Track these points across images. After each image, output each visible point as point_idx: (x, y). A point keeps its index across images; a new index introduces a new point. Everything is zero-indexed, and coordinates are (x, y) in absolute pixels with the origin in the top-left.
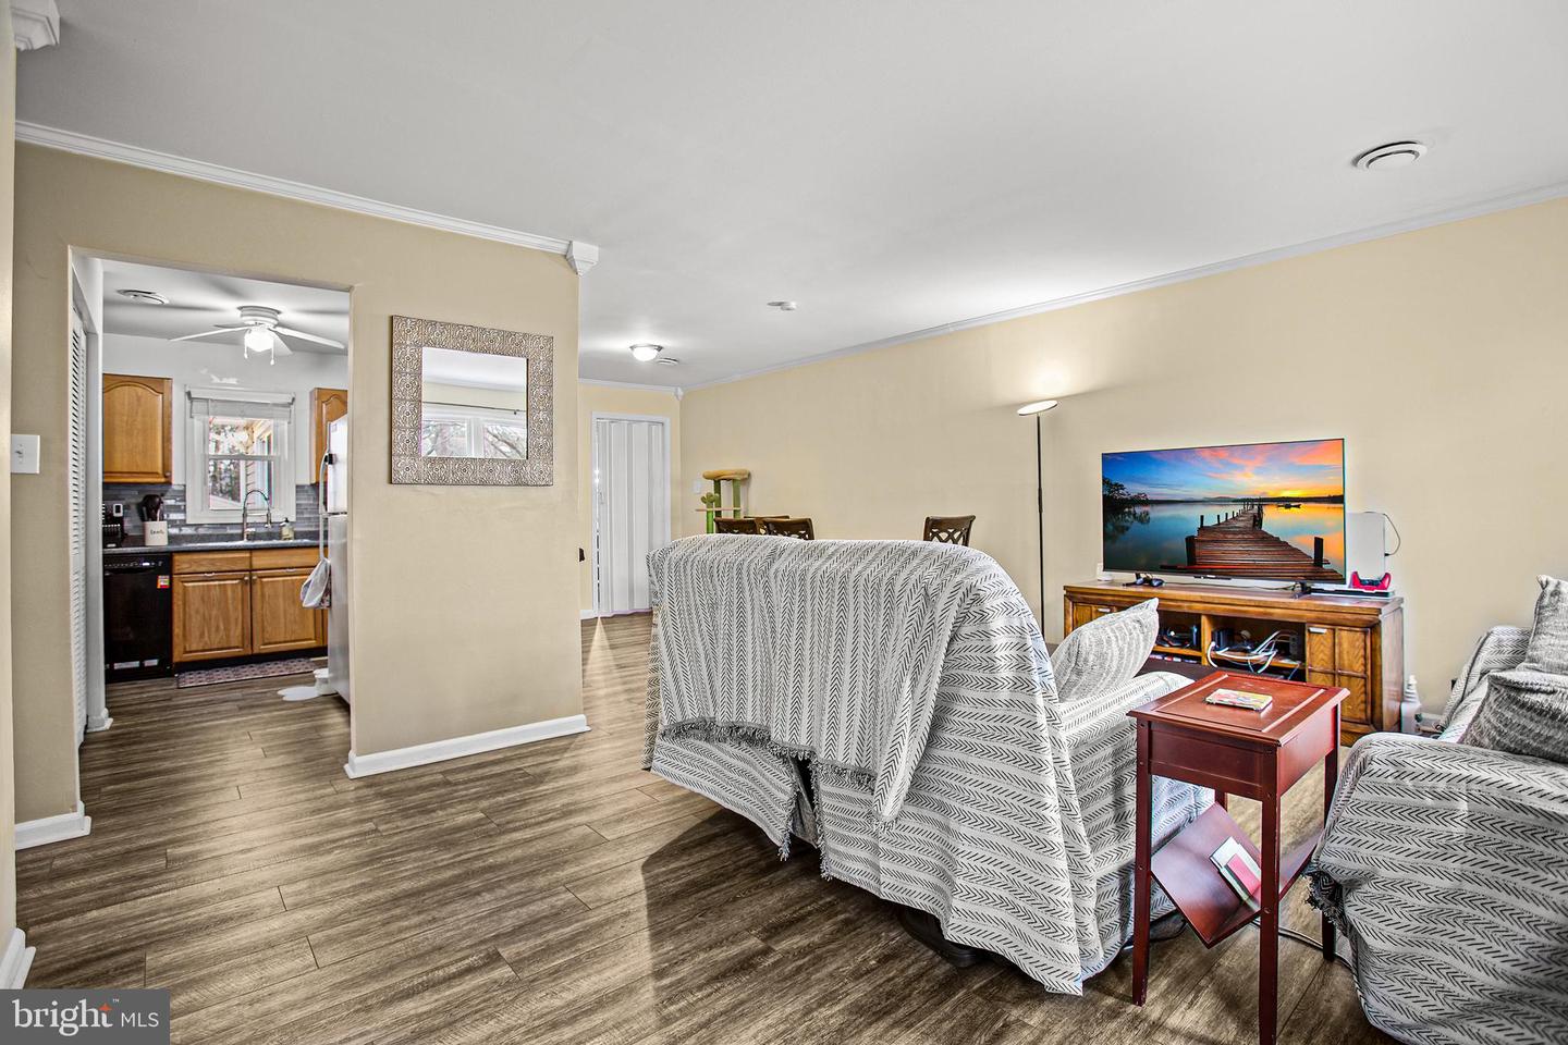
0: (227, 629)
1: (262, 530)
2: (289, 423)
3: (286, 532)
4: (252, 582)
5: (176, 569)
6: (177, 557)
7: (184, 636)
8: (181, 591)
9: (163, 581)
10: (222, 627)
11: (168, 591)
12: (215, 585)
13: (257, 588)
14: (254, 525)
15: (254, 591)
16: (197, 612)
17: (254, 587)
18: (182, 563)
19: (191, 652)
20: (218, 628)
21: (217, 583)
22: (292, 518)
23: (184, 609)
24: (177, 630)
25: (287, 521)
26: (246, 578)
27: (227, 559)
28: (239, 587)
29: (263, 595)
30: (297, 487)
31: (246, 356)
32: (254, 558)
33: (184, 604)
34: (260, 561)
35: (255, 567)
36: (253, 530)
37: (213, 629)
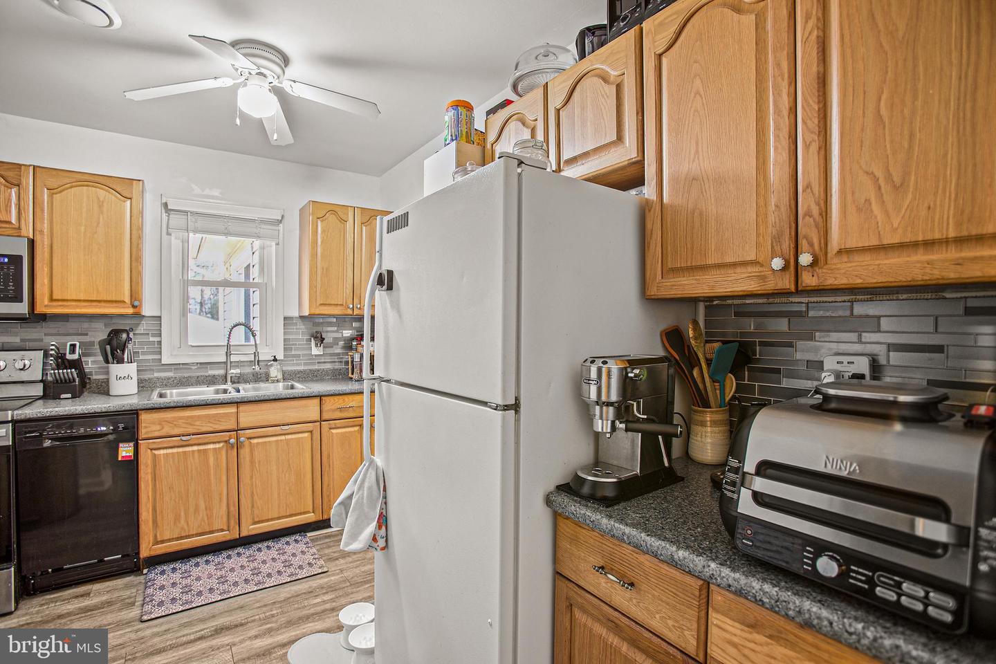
0: (209, 508)
1: (247, 370)
2: (278, 244)
3: (275, 372)
4: (238, 446)
5: (143, 433)
6: (144, 417)
7: (155, 522)
8: (150, 462)
9: (125, 451)
10: (202, 506)
11: (132, 465)
12: (193, 451)
13: (245, 452)
14: (239, 364)
15: (241, 456)
16: (171, 488)
17: (242, 452)
18: (147, 426)
19: (162, 542)
20: (197, 510)
21: (195, 448)
22: (280, 356)
23: (155, 485)
24: (145, 514)
25: (275, 360)
26: (232, 441)
27: (208, 416)
28: (224, 452)
29: (252, 462)
30: (285, 318)
31: (238, 122)
32: (241, 415)
33: (154, 479)
34: (249, 416)
35: (242, 425)
36: (238, 371)
37: (192, 510)
